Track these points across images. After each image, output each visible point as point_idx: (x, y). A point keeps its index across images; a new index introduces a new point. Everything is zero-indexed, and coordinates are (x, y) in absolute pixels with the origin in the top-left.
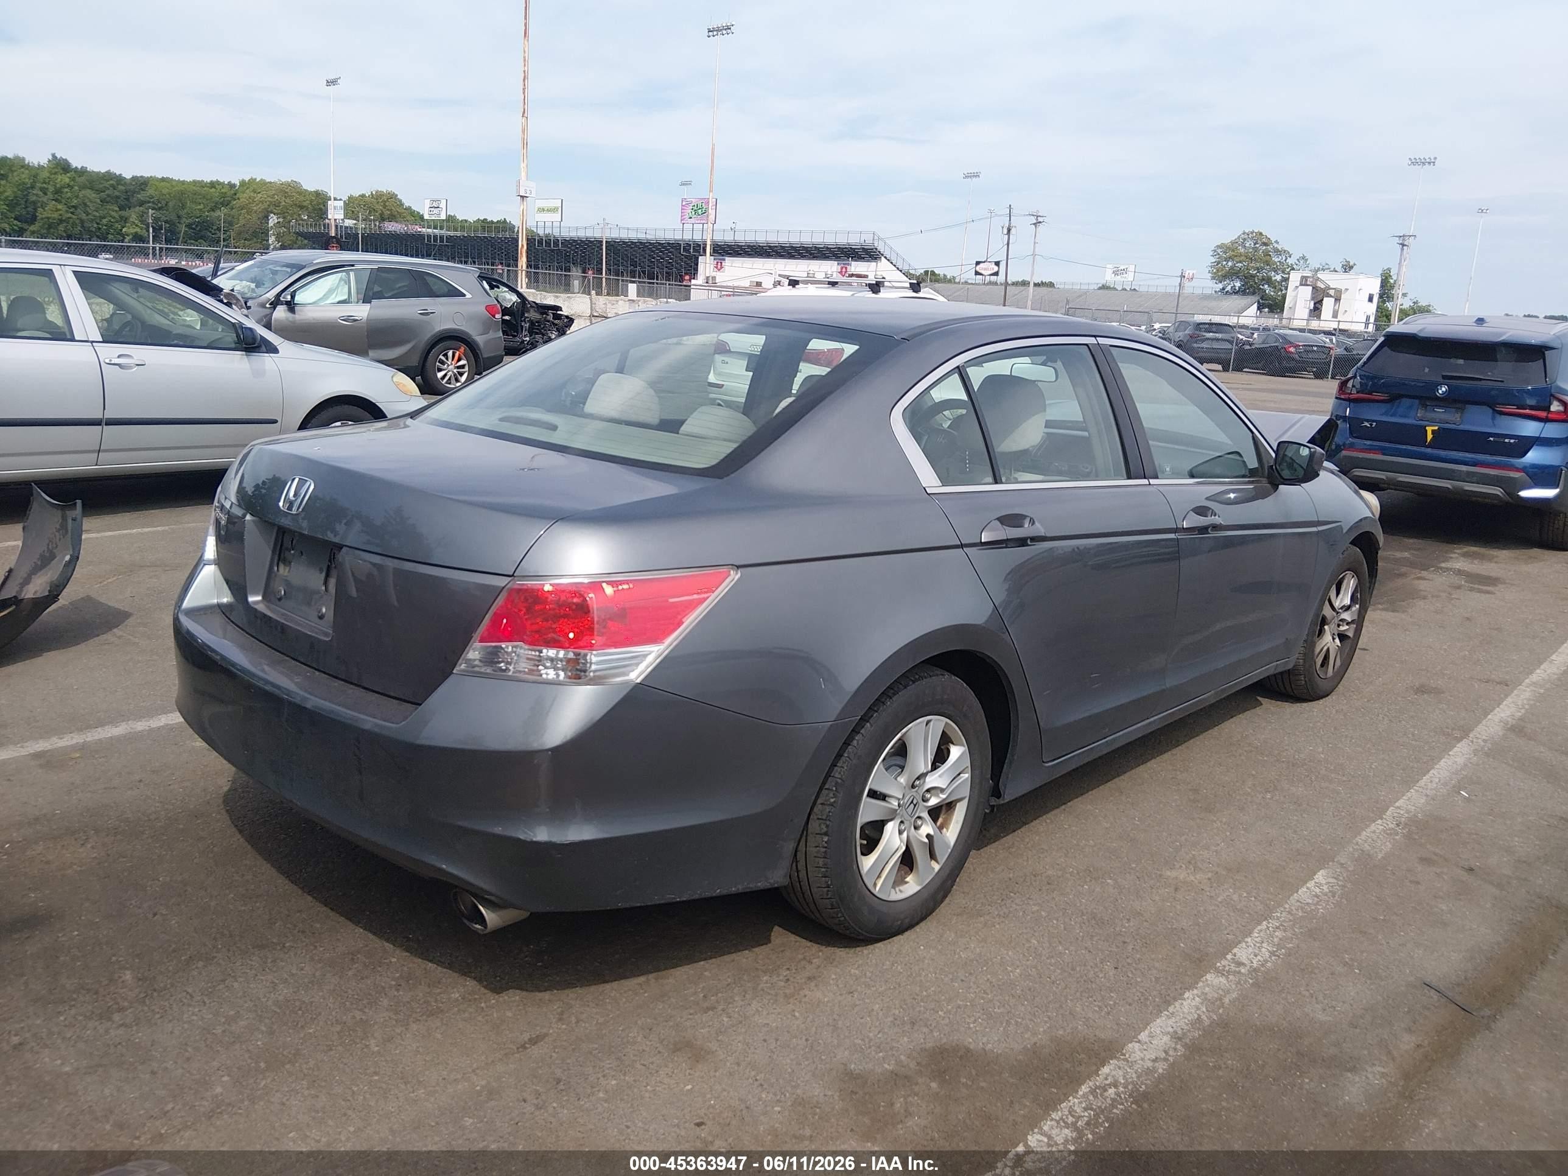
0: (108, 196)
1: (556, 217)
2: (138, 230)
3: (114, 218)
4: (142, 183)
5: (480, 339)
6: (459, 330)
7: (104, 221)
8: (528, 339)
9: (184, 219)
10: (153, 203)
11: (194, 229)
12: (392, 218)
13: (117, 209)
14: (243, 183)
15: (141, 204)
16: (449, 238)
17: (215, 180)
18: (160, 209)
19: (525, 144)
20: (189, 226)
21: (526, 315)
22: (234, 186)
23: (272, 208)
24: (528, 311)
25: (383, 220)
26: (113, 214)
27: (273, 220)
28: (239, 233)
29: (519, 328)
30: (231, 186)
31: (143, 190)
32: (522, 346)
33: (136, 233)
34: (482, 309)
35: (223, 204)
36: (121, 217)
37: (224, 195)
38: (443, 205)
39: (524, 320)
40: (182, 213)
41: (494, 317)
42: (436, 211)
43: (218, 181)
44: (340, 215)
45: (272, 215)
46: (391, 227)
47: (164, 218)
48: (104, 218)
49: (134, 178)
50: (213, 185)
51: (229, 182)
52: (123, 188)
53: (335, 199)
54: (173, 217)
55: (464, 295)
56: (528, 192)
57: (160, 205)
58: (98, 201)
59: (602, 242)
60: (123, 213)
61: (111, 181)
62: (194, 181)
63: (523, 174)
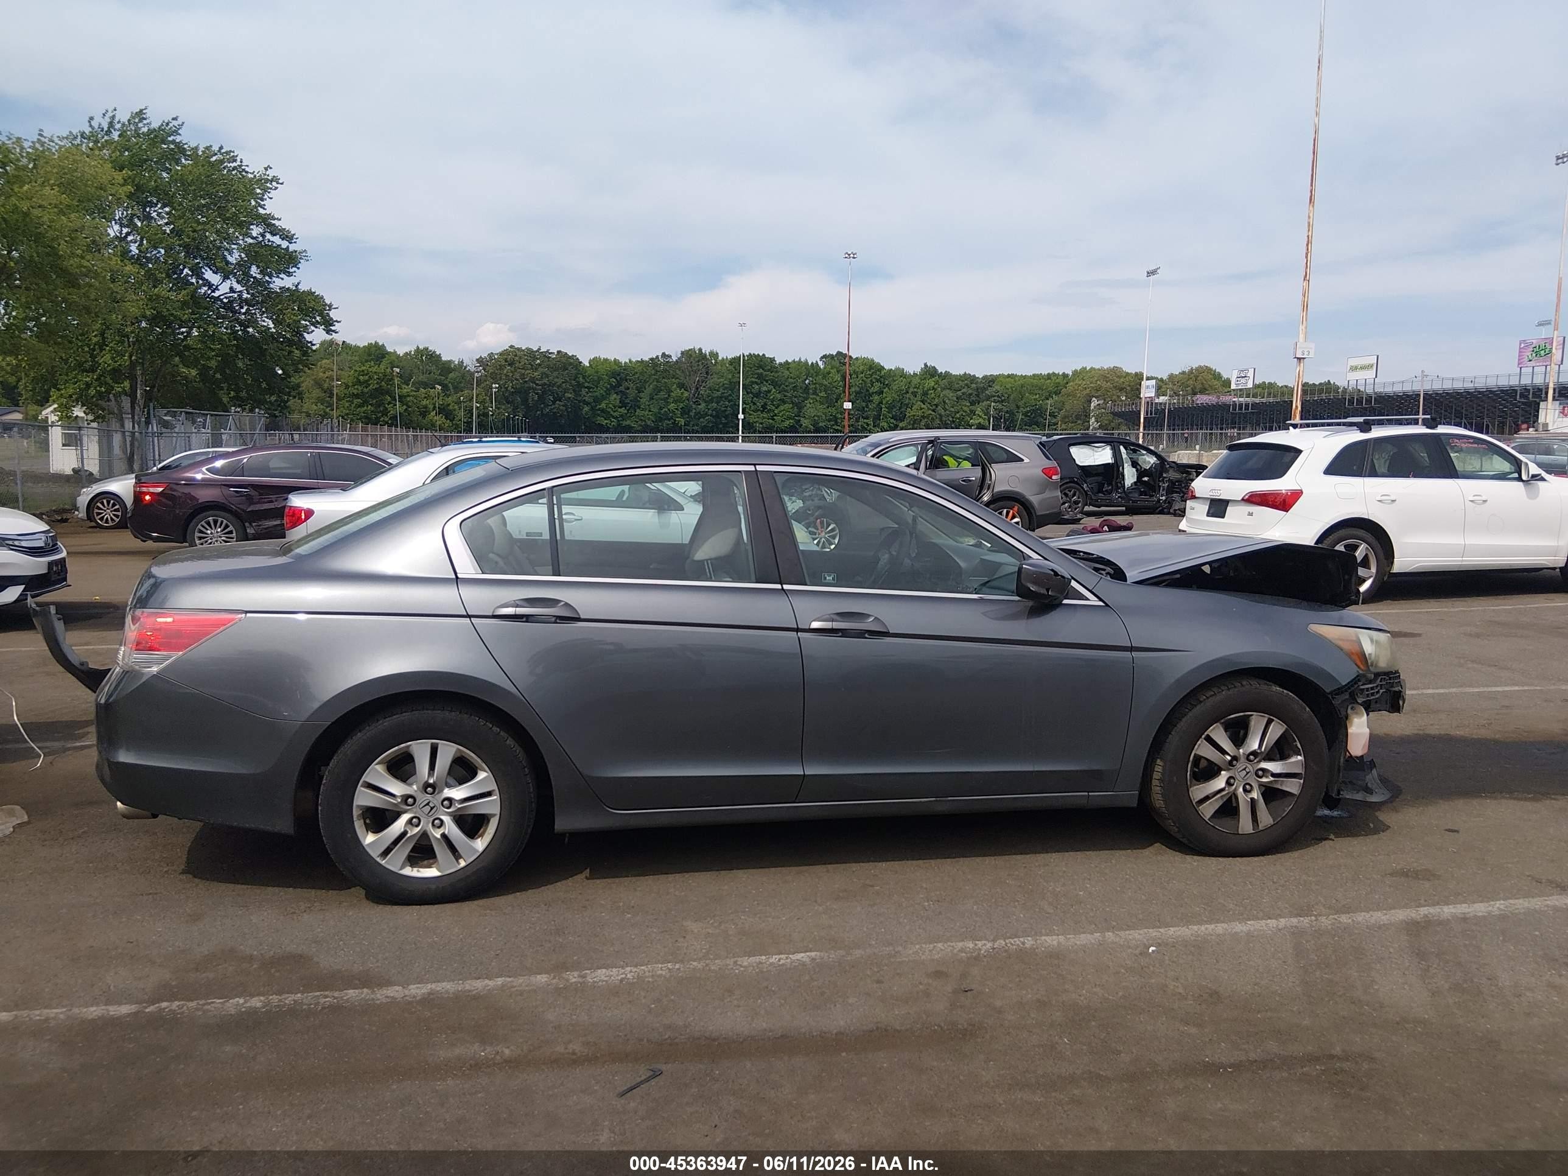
0: (963, 394)
1: (1370, 374)
2: (981, 420)
3: (966, 412)
4: (991, 380)
5: (1034, 499)
6: (1011, 491)
7: (958, 415)
8: (1164, 498)
9: (1022, 409)
10: (998, 396)
11: (1029, 416)
12: (1203, 391)
13: (968, 404)
14: (1075, 373)
15: (988, 398)
16: (1254, 405)
17: (1051, 372)
18: (1002, 401)
19: (1305, 307)
20: (1025, 414)
21: (1164, 475)
22: (1067, 375)
23: (1093, 393)
24: (1167, 471)
25: (1195, 394)
26: (965, 408)
27: (1095, 403)
28: (1065, 417)
29: (1157, 487)
30: (1065, 375)
31: (990, 386)
32: (1158, 505)
33: (980, 423)
34: (1038, 472)
35: (1056, 394)
36: (971, 411)
37: (1057, 385)
38: (1250, 374)
39: (1163, 480)
40: (1020, 404)
41: (1051, 478)
42: (1243, 381)
43: (1054, 373)
44: (1152, 393)
45: (1094, 399)
46: (1202, 399)
47: (1005, 409)
48: (958, 413)
49: (985, 377)
50: (1049, 376)
51: (1064, 373)
52: (975, 385)
53: (1148, 379)
54: (1013, 407)
55: (1023, 460)
56: (1306, 353)
57: (1003, 398)
58: (955, 399)
59: (1419, 395)
60: (972, 408)
61: (968, 379)
62: (1034, 375)
63: (1302, 336)
